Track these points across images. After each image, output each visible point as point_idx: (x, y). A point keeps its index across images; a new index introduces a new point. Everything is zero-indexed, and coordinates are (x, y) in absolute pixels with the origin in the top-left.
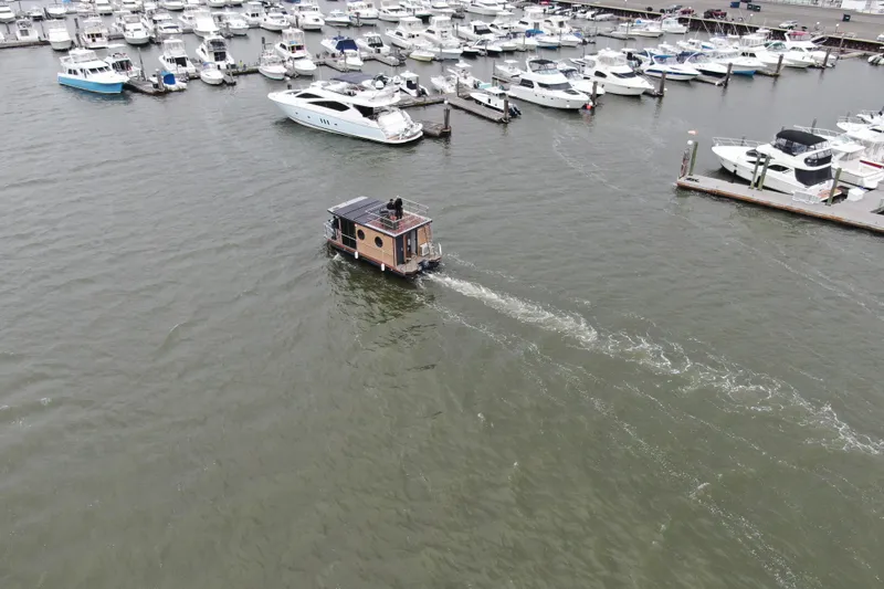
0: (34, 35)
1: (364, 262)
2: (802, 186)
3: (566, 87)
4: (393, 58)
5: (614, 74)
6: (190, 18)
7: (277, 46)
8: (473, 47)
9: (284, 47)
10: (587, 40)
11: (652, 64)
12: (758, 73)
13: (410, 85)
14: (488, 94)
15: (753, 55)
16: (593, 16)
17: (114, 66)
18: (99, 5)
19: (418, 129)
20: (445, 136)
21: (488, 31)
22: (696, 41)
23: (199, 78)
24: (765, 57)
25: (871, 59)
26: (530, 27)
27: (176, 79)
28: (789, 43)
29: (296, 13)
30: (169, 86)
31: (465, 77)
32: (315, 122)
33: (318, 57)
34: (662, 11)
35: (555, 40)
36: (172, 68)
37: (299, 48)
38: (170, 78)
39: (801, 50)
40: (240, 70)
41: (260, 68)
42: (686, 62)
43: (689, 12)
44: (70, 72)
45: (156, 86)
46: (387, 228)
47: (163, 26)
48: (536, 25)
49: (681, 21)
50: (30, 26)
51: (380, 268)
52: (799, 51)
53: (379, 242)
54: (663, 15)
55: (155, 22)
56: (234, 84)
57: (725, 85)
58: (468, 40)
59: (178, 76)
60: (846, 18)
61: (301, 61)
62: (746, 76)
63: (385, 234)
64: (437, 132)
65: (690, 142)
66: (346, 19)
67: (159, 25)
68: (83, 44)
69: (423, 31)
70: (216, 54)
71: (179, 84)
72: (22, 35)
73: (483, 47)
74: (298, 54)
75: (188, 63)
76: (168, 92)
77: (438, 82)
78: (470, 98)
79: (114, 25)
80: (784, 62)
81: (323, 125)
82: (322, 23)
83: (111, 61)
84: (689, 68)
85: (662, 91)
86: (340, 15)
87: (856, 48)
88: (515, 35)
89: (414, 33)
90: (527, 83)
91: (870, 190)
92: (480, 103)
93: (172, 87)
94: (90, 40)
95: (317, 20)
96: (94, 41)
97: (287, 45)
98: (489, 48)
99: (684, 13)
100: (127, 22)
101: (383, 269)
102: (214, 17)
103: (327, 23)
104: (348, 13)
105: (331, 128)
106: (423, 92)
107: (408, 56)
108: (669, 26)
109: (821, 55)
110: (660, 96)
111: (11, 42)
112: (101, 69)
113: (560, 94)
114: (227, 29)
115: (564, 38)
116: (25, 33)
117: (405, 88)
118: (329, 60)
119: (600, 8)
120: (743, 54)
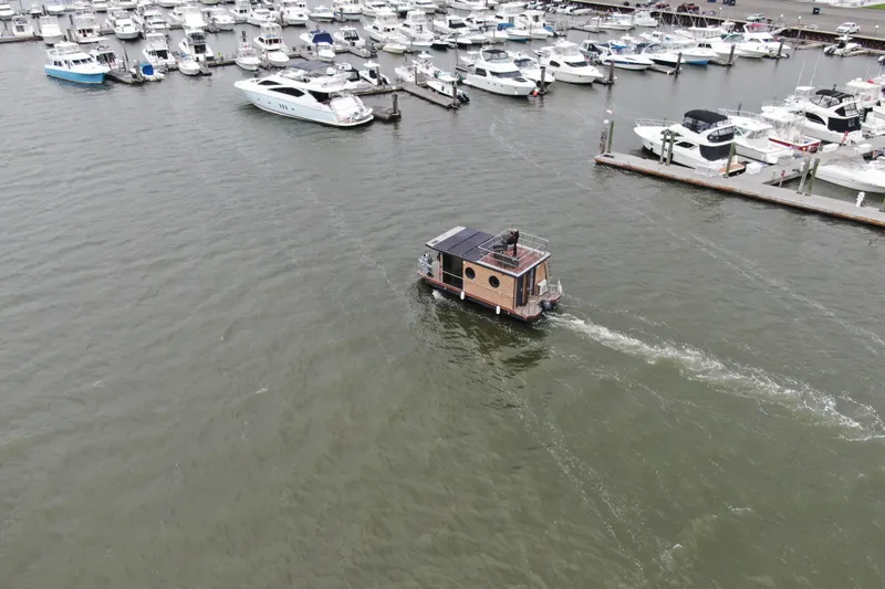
0: (29, 31)
1: (472, 303)
2: (705, 160)
3: (516, 76)
4: (365, 50)
5: (567, 63)
6: (180, 15)
7: (256, 40)
8: (445, 40)
9: (262, 40)
10: (558, 33)
11: (610, 54)
12: (711, 63)
13: (373, 74)
14: (443, 82)
15: (708, 46)
16: (571, 11)
17: (98, 58)
18: (96, 3)
19: (368, 113)
20: (394, 119)
21: (463, 25)
22: (659, 33)
23: (177, 69)
24: (720, 48)
25: (826, 49)
26: (505, 21)
27: (155, 71)
28: (747, 35)
29: (282, 9)
30: (147, 76)
31: (427, 68)
32: (274, 107)
33: (294, 50)
34: (638, 5)
35: (525, 34)
36: (153, 60)
37: (276, 41)
38: (148, 69)
39: (758, 41)
40: (218, 62)
41: (236, 60)
42: (643, 52)
43: (664, 7)
44: (56, 63)
45: (135, 76)
46: (506, 267)
47: (151, 22)
48: (511, 19)
49: (654, 15)
50: (26, 22)
51: (495, 311)
52: (756, 42)
53: (494, 282)
54: (637, 10)
55: (145, 18)
56: (210, 74)
57: (677, 73)
58: (442, 34)
59: (157, 67)
60: (816, 12)
61: (275, 53)
62: (700, 66)
63: (503, 273)
64: (387, 116)
65: (606, 122)
66: (332, 15)
67: (148, 21)
68: (74, 38)
69: (399, 26)
70: (196, 47)
71: (157, 74)
72: (18, 30)
73: (453, 40)
74: (275, 46)
75: (169, 55)
76: (146, 81)
77: (401, 72)
78: (427, 87)
79: (107, 21)
80: (736, 52)
81: (282, 110)
82: (305, 18)
83: (96, 53)
84: (644, 58)
85: (611, 79)
86: (325, 11)
87: (817, 39)
88: (487, 28)
89: (390, 27)
90: (481, 72)
91: (771, 164)
92: (434, 90)
93: (151, 77)
94: (81, 35)
95: (301, 15)
96: (85, 36)
97: (265, 39)
98: (459, 40)
99: (659, 7)
100: (118, 18)
101: (498, 312)
102: (203, 13)
103: (311, 18)
104: (333, 9)
105: (289, 112)
106: (385, 81)
107: (380, 49)
108: (640, 19)
109: (776, 45)
110: (610, 84)
111: (7, 37)
112: (84, 61)
113: (509, 82)
114: (213, 24)
115: (534, 31)
116: (20, 29)
117: (368, 77)
118: (304, 53)
119: (578, 3)
120: (700, 45)
